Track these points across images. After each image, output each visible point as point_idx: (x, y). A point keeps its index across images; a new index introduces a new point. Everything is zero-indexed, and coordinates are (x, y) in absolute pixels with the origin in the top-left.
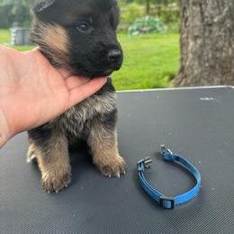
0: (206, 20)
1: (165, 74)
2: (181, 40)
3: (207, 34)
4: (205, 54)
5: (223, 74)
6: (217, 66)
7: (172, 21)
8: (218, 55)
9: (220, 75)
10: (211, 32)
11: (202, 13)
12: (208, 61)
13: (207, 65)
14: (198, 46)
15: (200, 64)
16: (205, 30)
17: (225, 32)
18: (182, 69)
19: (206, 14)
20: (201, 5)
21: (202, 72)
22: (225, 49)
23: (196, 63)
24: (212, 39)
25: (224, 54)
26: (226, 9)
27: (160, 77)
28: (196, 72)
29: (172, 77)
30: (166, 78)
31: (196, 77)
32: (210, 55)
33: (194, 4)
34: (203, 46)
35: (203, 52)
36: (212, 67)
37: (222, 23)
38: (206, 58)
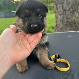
0: (64, 9)
1: (51, 27)
2: (56, 16)
3: (64, 13)
4: (64, 20)
5: (70, 26)
6: (68, 24)
7: (52, 9)
8: (68, 20)
9: (69, 27)
10: (66, 13)
11: (63, 6)
12: (65, 22)
13: (65, 24)
14: (61, 18)
15: (62, 23)
16: (64, 12)
17: (70, 13)
18: (57, 25)
19: (64, 7)
20: (62, 4)
21: (63, 26)
22: (70, 18)
23: (61, 23)
24: (66, 15)
25: (70, 20)
26: (70, 5)
27: (49, 28)
28: (61, 26)
29: (53, 28)
30: (51, 28)
31: (61, 28)
32: (66, 21)
33: (60, 4)
34: (63, 17)
35: (63, 19)
37: (69, 10)
38: (64, 21)
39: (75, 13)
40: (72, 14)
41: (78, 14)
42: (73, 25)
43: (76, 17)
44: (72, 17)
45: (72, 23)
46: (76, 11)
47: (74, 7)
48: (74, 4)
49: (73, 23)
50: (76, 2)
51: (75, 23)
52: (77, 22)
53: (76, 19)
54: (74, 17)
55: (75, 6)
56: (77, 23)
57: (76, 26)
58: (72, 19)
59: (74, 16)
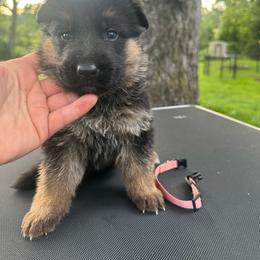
17: (154, 60)
22: (154, 77)
26: (154, 39)
37: (151, 51)
39: (168, 61)
40: (159, 64)
41: (174, 65)
42: (163, 97)
43: (169, 75)
44: (159, 73)
45: (160, 91)
46: (170, 55)
47: (163, 45)
48: (164, 36)
49: (163, 90)
50: (170, 30)
51: (167, 92)
52: (172, 87)
53: (168, 79)
54: (163, 75)
55: (165, 43)
56: (171, 90)
57: (170, 98)
58: (160, 80)
59: (165, 72)
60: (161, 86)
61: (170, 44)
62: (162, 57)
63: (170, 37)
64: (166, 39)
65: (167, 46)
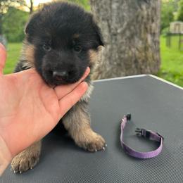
36: (119, 65)
60: (132, 58)
61: (137, 26)
62: (132, 37)
63: (137, 22)
64: (135, 23)
65: (135, 28)
